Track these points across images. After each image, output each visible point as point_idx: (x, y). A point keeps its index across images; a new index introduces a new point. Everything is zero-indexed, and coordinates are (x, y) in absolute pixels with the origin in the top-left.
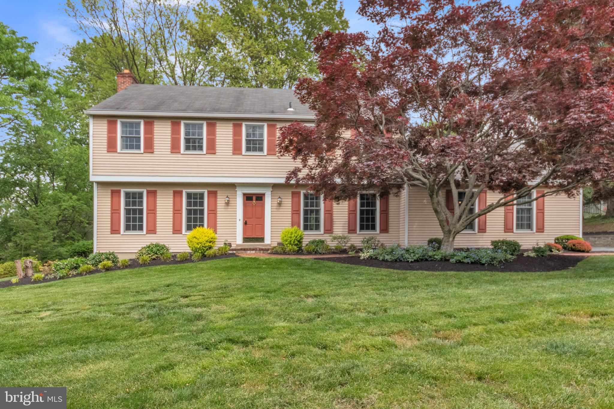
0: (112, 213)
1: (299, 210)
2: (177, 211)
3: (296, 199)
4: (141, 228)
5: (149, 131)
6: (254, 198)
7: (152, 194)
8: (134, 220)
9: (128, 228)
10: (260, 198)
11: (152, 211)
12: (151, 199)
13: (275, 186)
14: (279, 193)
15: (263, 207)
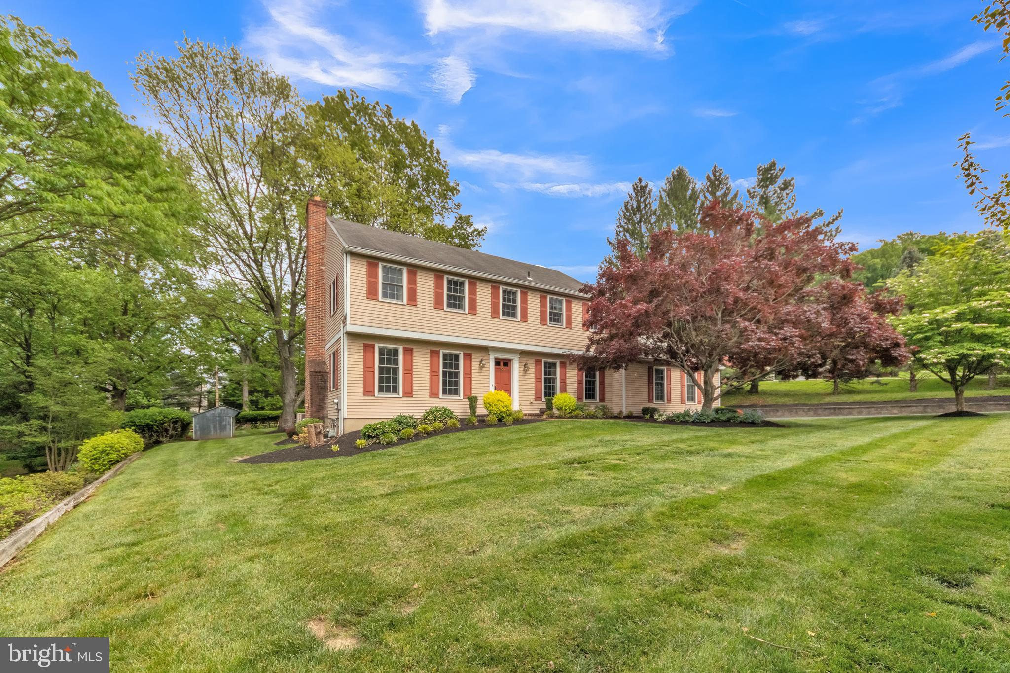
0: (365, 371)
1: (541, 378)
2: (433, 373)
3: (538, 367)
4: (395, 390)
5: (412, 281)
6: (502, 364)
7: (409, 352)
8: (388, 379)
9: (381, 390)
10: (507, 363)
11: (409, 371)
12: (408, 357)
13: (524, 353)
14: (526, 360)
15: (509, 372)
